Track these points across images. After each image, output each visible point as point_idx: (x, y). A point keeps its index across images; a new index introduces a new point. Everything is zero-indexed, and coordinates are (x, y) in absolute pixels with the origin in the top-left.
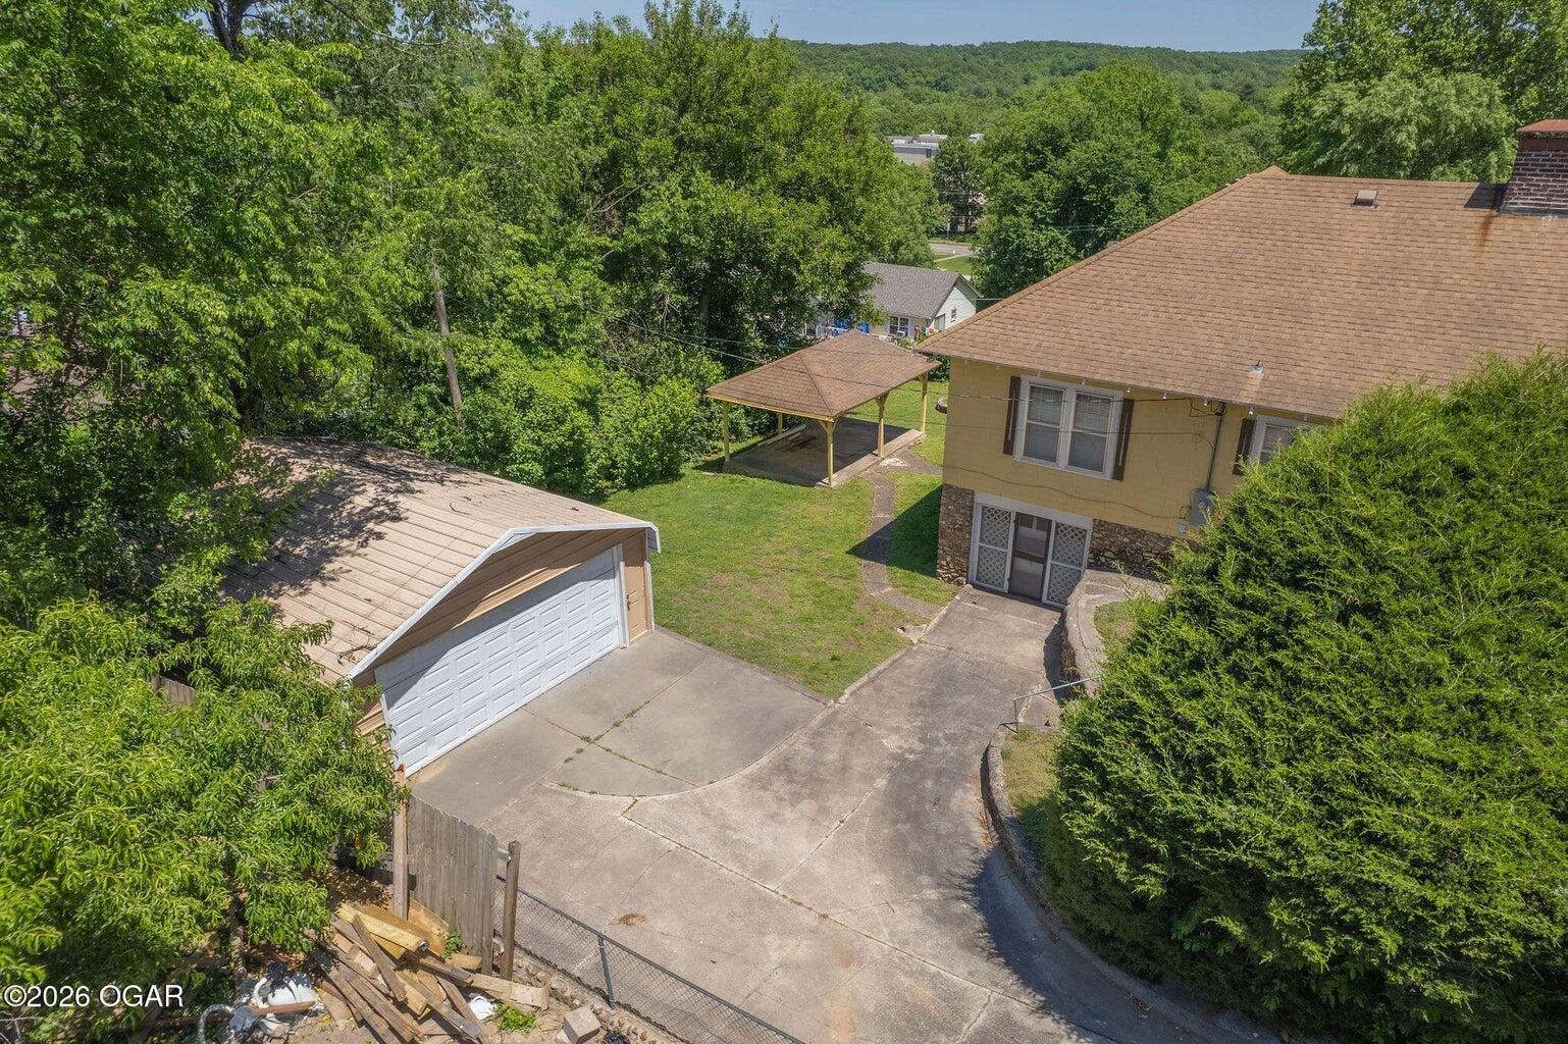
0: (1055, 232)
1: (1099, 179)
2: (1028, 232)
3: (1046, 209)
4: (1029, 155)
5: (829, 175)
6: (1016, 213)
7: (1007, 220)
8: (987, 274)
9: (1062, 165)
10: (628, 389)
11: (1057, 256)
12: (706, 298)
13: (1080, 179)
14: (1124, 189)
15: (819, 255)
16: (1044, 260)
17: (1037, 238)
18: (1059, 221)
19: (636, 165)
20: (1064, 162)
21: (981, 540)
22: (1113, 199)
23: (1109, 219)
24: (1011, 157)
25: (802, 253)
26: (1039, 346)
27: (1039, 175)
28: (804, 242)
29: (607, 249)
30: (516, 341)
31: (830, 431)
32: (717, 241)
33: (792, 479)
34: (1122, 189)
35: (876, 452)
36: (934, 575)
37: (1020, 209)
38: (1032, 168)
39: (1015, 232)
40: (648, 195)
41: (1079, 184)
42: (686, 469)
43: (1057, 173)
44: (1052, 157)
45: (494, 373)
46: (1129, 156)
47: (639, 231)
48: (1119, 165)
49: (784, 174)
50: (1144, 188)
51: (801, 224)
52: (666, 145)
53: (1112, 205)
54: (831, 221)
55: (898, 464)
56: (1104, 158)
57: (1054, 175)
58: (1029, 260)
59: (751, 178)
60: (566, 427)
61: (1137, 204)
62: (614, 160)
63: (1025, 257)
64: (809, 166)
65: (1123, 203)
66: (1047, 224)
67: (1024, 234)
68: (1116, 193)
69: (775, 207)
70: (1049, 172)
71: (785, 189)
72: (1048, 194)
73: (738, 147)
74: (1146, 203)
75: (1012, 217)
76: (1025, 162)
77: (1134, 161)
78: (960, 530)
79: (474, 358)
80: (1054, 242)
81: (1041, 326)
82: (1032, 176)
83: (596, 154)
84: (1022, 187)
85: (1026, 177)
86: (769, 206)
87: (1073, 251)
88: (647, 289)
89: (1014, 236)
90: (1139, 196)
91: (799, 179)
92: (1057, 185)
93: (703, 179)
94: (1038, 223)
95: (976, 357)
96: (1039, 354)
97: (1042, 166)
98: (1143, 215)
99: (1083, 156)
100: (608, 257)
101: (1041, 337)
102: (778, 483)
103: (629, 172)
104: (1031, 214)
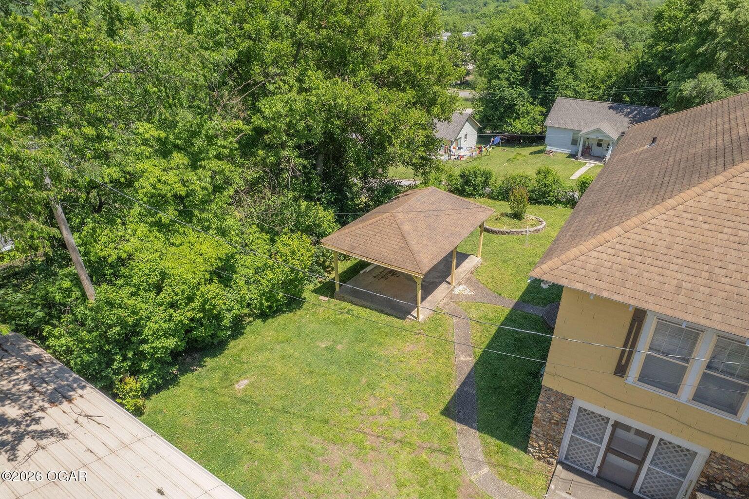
0: (521, 89)
1: (547, 59)
2: (506, 89)
3: (516, 76)
4: (506, 45)
5: (412, 68)
6: (499, 78)
7: (494, 82)
8: (482, 112)
9: (526, 51)
10: (259, 241)
11: (522, 103)
12: (321, 157)
13: (536, 60)
14: (561, 65)
15: (406, 132)
16: (515, 105)
17: (510, 93)
18: (523, 83)
19: (263, 63)
20: (526, 49)
21: (574, 431)
22: (555, 71)
23: (552, 82)
24: (491, 46)
25: (393, 130)
26: (679, 287)
27: (512, 57)
28: (395, 122)
29: (241, 131)
30: (152, 225)
31: (419, 282)
32: (328, 120)
33: (388, 311)
34: (559, 65)
35: (448, 280)
36: (525, 450)
37: (501, 76)
38: (508, 53)
39: (498, 89)
40: (271, 88)
41: (536, 62)
42: (307, 294)
43: (522, 55)
44: (519, 46)
45: (130, 257)
46: (565, 46)
47: (264, 117)
48: (559, 51)
49: (378, 68)
50: (571, 64)
51: (393, 108)
52: (286, 46)
53: (553, 74)
54: (414, 104)
55: (467, 292)
56: (550, 47)
57: (520, 56)
58: (506, 105)
59: (354, 72)
60: (197, 303)
61: (568, 74)
62: (246, 59)
63: (504, 103)
64: (398, 63)
65: (560, 73)
66: (517, 84)
67: (504, 90)
68: (556, 67)
69: (373, 94)
70: (518, 55)
71: (380, 80)
72: (517, 68)
73: (344, 46)
74: (573, 73)
75: (497, 81)
76: (503, 49)
77: (567, 49)
78: (557, 424)
79: (112, 245)
80: (520, 95)
81: (675, 260)
82: (508, 57)
83: (229, 55)
84: (503, 64)
85: (504, 58)
86: (368, 94)
87: (531, 100)
88: (277, 155)
89: (498, 91)
90: (568, 69)
91: (389, 71)
92: (523, 62)
93: (315, 77)
94: (512, 84)
95: (605, 294)
96: (681, 298)
97: (513, 51)
98: (571, 80)
99: (538, 46)
100: (241, 138)
101: (679, 276)
102: (378, 314)
103: (257, 69)
104: (508, 79)
